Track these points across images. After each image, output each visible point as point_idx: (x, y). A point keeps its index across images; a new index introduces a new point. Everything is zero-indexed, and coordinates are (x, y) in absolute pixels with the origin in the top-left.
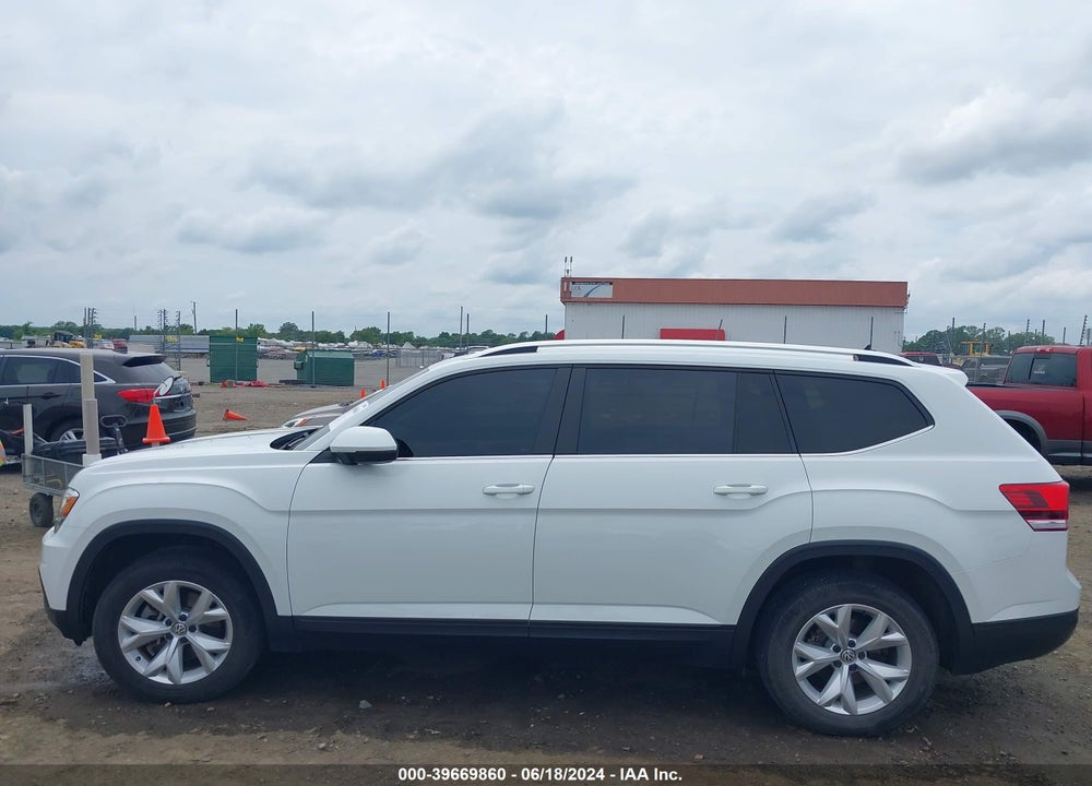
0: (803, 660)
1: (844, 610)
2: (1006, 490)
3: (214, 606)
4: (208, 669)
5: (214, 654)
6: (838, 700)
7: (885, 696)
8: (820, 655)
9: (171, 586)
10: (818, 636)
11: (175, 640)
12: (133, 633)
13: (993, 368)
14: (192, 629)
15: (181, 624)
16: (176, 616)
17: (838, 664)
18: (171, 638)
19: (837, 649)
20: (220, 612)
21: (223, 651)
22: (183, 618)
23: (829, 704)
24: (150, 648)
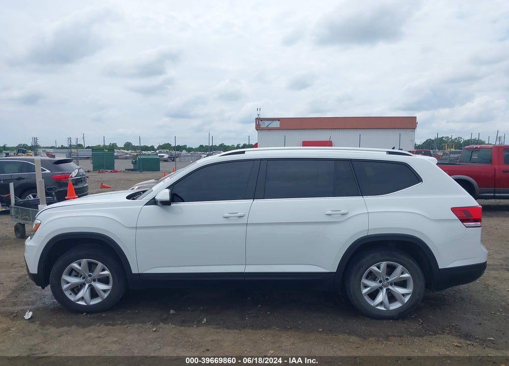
0: (366, 287)
1: (383, 265)
2: (454, 210)
3: (103, 270)
4: (102, 297)
5: (105, 291)
6: (381, 304)
7: (402, 302)
8: (373, 284)
9: (84, 261)
10: (372, 276)
11: (87, 285)
12: (68, 283)
13: (456, 156)
14: (94, 280)
15: (89, 278)
16: (87, 275)
17: (381, 288)
18: (85, 284)
19: (381, 282)
20: (106, 272)
21: (108, 290)
22: (90, 276)
23: (377, 305)
24: (76, 289)
